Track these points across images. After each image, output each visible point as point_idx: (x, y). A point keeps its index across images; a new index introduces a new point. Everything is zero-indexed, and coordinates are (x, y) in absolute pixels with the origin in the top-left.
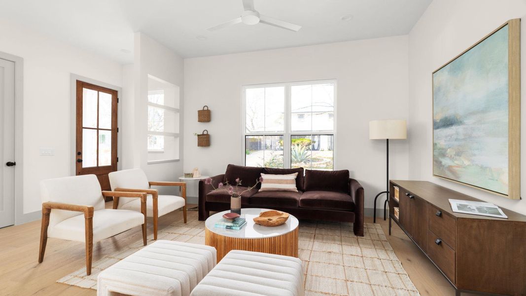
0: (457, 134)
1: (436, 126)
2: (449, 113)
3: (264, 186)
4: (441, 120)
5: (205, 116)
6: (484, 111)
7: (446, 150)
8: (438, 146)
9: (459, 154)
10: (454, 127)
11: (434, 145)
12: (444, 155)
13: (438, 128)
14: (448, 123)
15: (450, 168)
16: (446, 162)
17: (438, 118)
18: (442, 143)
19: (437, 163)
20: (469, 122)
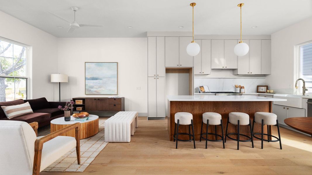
1: (86, 79)
2: (95, 76)
4: (91, 78)
14: (94, 79)
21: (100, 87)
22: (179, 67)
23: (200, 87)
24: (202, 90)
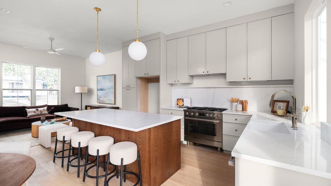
0: (104, 92)
1: (98, 90)
2: (102, 88)
4: (100, 89)
6: (110, 89)
7: (101, 96)
8: (99, 95)
11: (97, 95)
12: (100, 97)
14: (102, 90)
15: (102, 100)
16: (101, 99)
17: (99, 88)
18: (100, 94)
19: (98, 99)
20: (107, 90)
21: (104, 97)
22: (146, 76)
23: (178, 100)
24: (179, 103)
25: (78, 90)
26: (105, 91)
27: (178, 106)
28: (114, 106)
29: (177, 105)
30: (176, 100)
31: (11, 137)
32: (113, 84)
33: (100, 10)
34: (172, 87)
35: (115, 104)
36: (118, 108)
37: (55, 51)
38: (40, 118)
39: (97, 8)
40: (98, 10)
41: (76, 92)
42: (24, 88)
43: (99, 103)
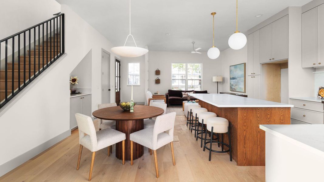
2: (234, 76)
3: (184, 96)
4: (232, 78)
5: (158, 72)
6: (241, 77)
9: (236, 85)
10: (235, 80)
11: (230, 83)
12: (233, 86)
13: (231, 79)
14: (234, 78)
15: (234, 89)
16: (233, 87)
17: (231, 77)
18: (232, 83)
19: (231, 87)
20: (238, 79)
22: (272, 61)
23: (320, 89)
24: (323, 93)
25: (215, 79)
26: (236, 80)
27: (320, 97)
28: (244, 94)
29: (319, 95)
30: (318, 89)
31: (174, 109)
32: (243, 73)
33: (215, 13)
34: (314, 72)
35: (245, 92)
36: (246, 96)
37: (195, 51)
38: (187, 99)
39: (213, 13)
40: (213, 14)
41: (213, 81)
42: (176, 78)
43: (232, 91)
